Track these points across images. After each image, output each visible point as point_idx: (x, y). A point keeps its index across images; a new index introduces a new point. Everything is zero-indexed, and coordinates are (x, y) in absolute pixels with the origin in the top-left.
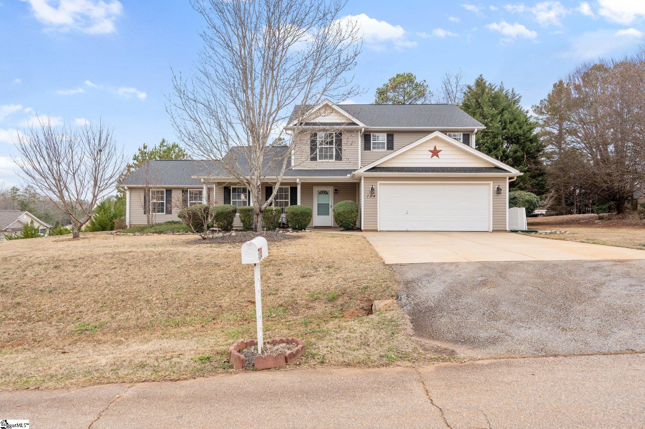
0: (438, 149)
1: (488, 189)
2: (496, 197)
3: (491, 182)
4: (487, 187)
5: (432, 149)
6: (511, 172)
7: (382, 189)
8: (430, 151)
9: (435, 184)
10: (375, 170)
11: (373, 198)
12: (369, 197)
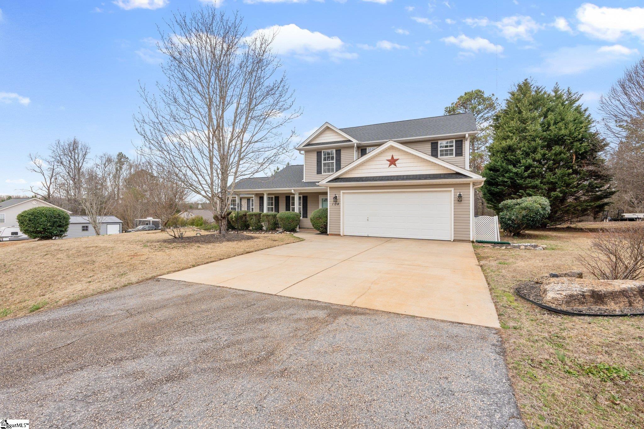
0: (395, 158)
1: (449, 196)
2: (457, 205)
3: (452, 189)
4: (448, 194)
5: (390, 158)
6: (471, 178)
7: (346, 198)
8: (388, 160)
9: (394, 192)
10: (337, 180)
11: (337, 207)
12: (334, 205)
